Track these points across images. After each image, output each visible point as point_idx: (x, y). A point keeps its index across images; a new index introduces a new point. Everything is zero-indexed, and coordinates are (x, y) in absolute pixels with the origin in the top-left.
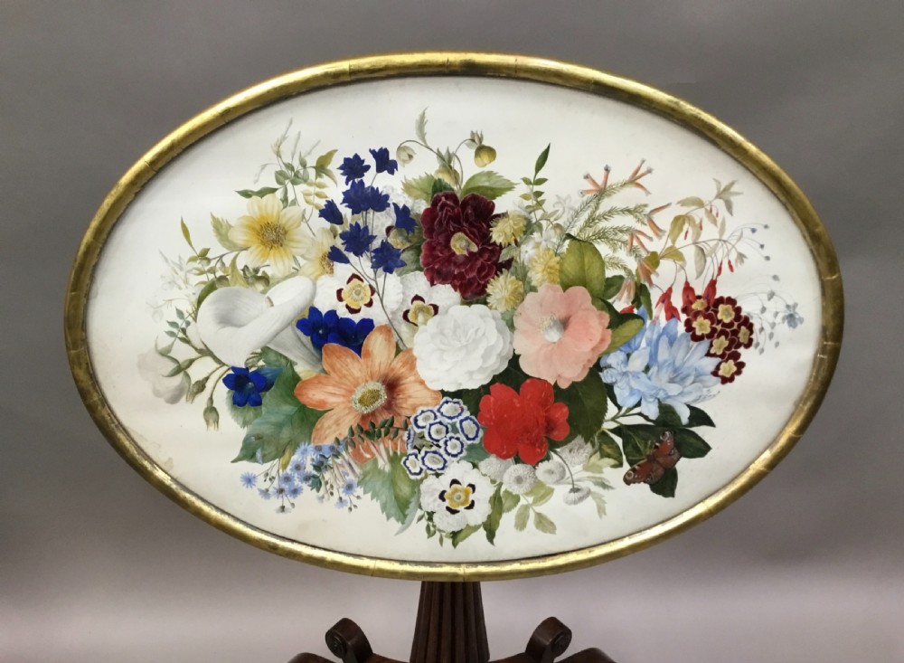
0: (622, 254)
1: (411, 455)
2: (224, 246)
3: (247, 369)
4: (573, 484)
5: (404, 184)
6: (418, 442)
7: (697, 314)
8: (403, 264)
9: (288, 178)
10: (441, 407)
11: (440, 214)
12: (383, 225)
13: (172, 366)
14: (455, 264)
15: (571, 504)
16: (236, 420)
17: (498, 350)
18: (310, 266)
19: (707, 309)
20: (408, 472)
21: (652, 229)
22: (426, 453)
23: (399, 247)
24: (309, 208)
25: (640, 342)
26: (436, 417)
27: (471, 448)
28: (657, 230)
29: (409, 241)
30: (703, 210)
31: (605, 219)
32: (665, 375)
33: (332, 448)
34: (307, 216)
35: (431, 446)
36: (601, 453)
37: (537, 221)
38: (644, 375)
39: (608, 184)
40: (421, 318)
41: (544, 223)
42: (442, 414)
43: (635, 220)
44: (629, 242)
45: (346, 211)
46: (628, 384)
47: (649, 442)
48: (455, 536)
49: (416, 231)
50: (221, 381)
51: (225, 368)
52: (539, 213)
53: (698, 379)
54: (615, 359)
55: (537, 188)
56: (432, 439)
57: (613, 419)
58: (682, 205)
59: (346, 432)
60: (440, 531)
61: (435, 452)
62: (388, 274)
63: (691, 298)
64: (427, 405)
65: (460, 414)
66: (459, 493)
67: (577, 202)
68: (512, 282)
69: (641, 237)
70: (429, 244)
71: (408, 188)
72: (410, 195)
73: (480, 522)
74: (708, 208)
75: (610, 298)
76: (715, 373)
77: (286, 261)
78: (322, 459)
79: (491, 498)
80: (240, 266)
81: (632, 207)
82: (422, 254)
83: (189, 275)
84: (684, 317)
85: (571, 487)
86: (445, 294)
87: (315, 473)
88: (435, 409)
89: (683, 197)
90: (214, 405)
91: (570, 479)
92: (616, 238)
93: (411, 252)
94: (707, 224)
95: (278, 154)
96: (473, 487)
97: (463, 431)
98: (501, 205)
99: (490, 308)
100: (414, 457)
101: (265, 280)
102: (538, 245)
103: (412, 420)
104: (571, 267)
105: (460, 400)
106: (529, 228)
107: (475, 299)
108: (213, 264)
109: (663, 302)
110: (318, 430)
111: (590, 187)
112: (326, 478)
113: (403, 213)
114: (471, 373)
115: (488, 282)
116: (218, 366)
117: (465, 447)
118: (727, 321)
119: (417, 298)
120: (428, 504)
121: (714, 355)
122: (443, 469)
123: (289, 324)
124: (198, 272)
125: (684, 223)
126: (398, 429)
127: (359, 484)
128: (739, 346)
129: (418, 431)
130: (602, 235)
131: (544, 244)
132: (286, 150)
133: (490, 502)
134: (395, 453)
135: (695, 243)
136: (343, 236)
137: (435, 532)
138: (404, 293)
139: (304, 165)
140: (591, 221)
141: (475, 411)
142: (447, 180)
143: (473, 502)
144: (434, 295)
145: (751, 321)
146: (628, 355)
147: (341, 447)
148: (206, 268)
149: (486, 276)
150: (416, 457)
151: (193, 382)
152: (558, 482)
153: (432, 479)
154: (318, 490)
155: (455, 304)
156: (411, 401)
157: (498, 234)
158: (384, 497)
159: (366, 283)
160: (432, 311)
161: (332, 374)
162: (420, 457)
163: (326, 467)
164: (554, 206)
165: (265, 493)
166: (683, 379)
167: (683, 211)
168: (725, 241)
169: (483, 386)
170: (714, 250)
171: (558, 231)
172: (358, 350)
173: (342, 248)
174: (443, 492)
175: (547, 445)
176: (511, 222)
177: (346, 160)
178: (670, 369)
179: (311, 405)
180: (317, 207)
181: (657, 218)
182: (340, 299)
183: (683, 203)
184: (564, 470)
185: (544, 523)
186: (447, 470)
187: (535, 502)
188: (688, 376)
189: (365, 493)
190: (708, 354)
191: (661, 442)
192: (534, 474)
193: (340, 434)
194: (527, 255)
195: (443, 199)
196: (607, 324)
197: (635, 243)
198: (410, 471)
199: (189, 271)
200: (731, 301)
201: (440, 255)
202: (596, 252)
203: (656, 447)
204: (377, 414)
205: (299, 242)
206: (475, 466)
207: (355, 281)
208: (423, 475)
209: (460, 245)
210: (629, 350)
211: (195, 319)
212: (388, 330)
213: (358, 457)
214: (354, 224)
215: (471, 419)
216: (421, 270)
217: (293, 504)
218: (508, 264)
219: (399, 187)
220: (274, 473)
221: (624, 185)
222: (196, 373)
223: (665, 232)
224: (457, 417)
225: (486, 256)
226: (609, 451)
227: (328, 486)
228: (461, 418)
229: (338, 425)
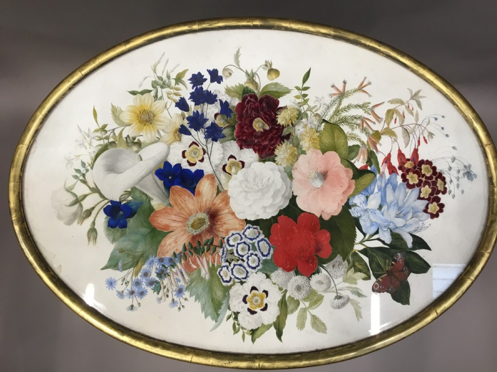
0: (357, 132)
1: (224, 266)
2: (116, 123)
3: (120, 202)
4: (337, 293)
5: (226, 89)
6: (229, 257)
7: (408, 171)
8: (224, 136)
9: (159, 85)
10: (245, 231)
11: (247, 106)
12: (213, 112)
13: (72, 199)
14: (255, 136)
15: (336, 308)
16: (109, 238)
17: (283, 192)
18: (167, 136)
19: (415, 167)
20: (221, 280)
21: (375, 117)
22: (235, 265)
23: (222, 126)
24: (170, 101)
25: (374, 188)
26: (242, 239)
27: (265, 262)
28: (378, 118)
29: (228, 123)
30: (404, 106)
31: (346, 111)
32: (393, 212)
33: (171, 260)
34: (168, 106)
35: (238, 260)
36: (355, 269)
37: (305, 112)
38: (378, 211)
39: (346, 90)
40: (233, 170)
41: (309, 113)
42: (246, 236)
43: (363, 112)
44: (361, 125)
45: (191, 104)
46: (369, 217)
47: (387, 261)
48: (254, 333)
49: (232, 117)
50: (103, 209)
51: (106, 201)
52: (306, 107)
53: (414, 216)
54: (358, 200)
55: (304, 92)
56: (239, 254)
57: (361, 243)
58: (391, 103)
59: (181, 248)
60: (243, 328)
61: (240, 265)
62: (214, 142)
63: (403, 161)
64: (236, 229)
65: (258, 237)
66: (257, 298)
67: (328, 100)
68: (290, 148)
69: (368, 122)
70: (240, 125)
71: (228, 91)
72: (229, 95)
73: (271, 322)
74: (407, 105)
75: (352, 159)
76: (426, 211)
77: (153, 132)
78: (163, 268)
79: (279, 302)
80: (124, 135)
81: (361, 103)
82: (235, 131)
83: (92, 140)
84: (400, 172)
85: (335, 294)
86: (249, 155)
87: (157, 279)
88: (241, 233)
89: (391, 99)
90: (96, 227)
91: (335, 288)
92: (353, 122)
93: (229, 129)
94: (407, 114)
95: (155, 71)
96: (266, 292)
97: (260, 249)
98: (283, 102)
99: (277, 164)
100: (226, 268)
101: (139, 144)
102: (305, 126)
103: (225, 240)
104: (327, 140)
105: (258, 227)
106: (300, 116)
107: (267, 158)
108: (108, 134)
109: (386, 163)
110: (162, 246)
111: (336, 92)
112: (165, 284)
113: (225, 106)
114: (265, 208)
115: (275, 148)
116: (102, 199)
117: (261, 261)
118: (428, 175)
119: (232, 157)
120: (235, 306)
121: (423, 199)
122: (245, 278)
123: (150, 172)
124: (98, 138)
125: (393, 114)
126: (216, 246)
127: (187, 288)
128: (438, 192)
129: (229, 248)
130: (344, 120)
131: (309, 125)
132: (160, 69)
133: (278, 304)
134: (213, 265)
135: (402, 126)
136: (188, 119)
137: (239, 330)
138: (223, 154)
139: (169, 77)
140: (337, 112)
141: (268, 234)
142: (251, 87)
143: (266, 305)
144: (242, 155)
145: (443, 175)
146: (367, 197)
147: (177, 259)
148: (104, 136)
149: (274, 144)
150: (228, 268)
151: (84, 210)
152: (325, 291)
153: (238, 285)
154: (158, 294)
155: (255, 161)
156: (225, 227)
157: (281, 119)
158: (203, 300)
159: (200, 147)
160: (241, 165)
161: (176, 207)
162: (230, 268)
163: (165, 274)
164: (314, 103)
165: (121, 294)
166: (405, 215)
167: (392, 106)
168: (420, 125)
169: (273, 217)
170: (414, 131)
171: (317, 117)
172: (193, 190)
173: (187, 126)
174: (246, 296)
175: (316, 261)
176: (289, 112)
177: (194, 75)
178: (396, 208)
179: (160, 228)
180: (174, 100)
181: (376, 110)
182: (184, 157)
183: (392, 102)
184: (330, 282)
185: (318, 324)
186: (249, 279)
187: (311, 306)
188: (408, 212)
189: (191, 296)
190: (419, 198)
191: (395, 261)
192: (309, 284)
193: (177, 250)
194: (299, 132)
195: (249, 98)
196: (351, 176)
197: (365, 125)
198: (223, 279)
199: (93, 138)
200: (429, 163)
201: (246, 131)
202: (342, 130)
203: (392, 264)
204: (203, 235)
205: (161, 121)
206: (268, 277)
207: (194, 146)
208: (231, 283)
209: (259, 125)
210: (367, 194)
211: (92, 168)
212: (212, 177)
213: (188, 267)
214: (195, 111)
215: (265, 241)
216: (234, 140)
217: (139, 304)
218: (288, 137)
219: (223, 91)
220: (128, 279)
221: (355, 91)
222: (87, 204)
223: (383, 119)
224: (256, 238)
225: (274, 132)
226: (360, 267)
227: (166, 290)
228: (258, 239)
229: (176, 242)
